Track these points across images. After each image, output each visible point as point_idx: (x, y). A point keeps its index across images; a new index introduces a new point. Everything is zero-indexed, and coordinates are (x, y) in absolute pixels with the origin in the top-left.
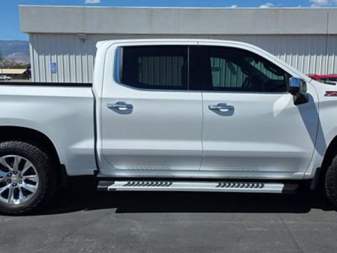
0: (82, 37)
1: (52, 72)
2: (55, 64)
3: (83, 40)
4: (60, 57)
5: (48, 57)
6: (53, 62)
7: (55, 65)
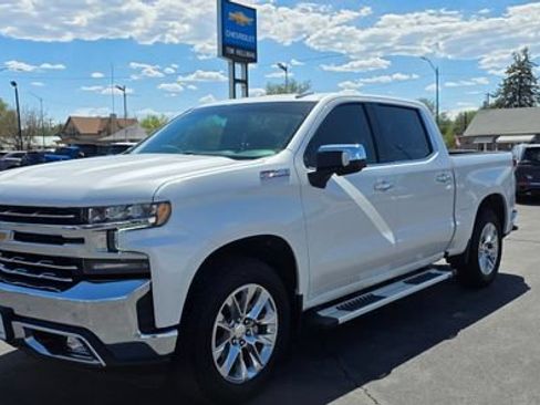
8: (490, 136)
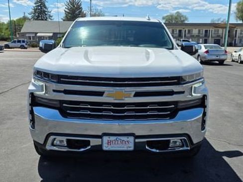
8: (33, 33)
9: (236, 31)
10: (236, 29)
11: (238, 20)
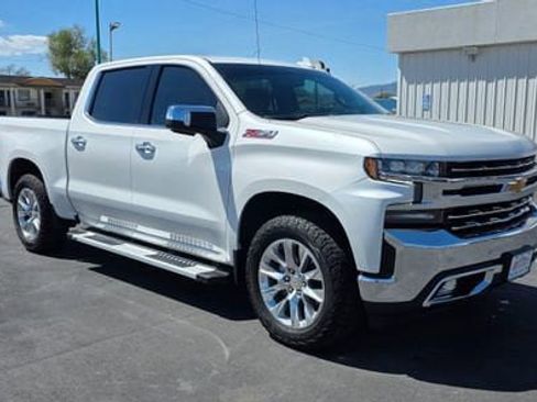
0: (471, 53)
1: (424, 110)
2: (428, 96)
3: (473, 57)
4: (437, 86)
5: (420, 87)
6: (427, 93)
7: (428, 98)
9: (67, 95)
10: (65, 91)
11: (58, 71)
